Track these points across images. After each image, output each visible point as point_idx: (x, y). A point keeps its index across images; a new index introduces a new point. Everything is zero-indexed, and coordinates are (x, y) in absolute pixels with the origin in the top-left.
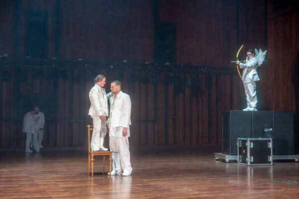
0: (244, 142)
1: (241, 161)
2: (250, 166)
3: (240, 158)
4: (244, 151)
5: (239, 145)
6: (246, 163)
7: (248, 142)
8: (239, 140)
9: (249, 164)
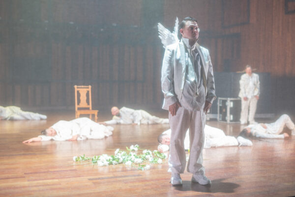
0: (224, 102)
1: (221, 119)
2: (229, 124)
3: (220, 117)
4: (224, 110)
5: (219, 104)
6: (226, 121)
7: (229, 101)
8: (220, 100)
9: (228, 122)
